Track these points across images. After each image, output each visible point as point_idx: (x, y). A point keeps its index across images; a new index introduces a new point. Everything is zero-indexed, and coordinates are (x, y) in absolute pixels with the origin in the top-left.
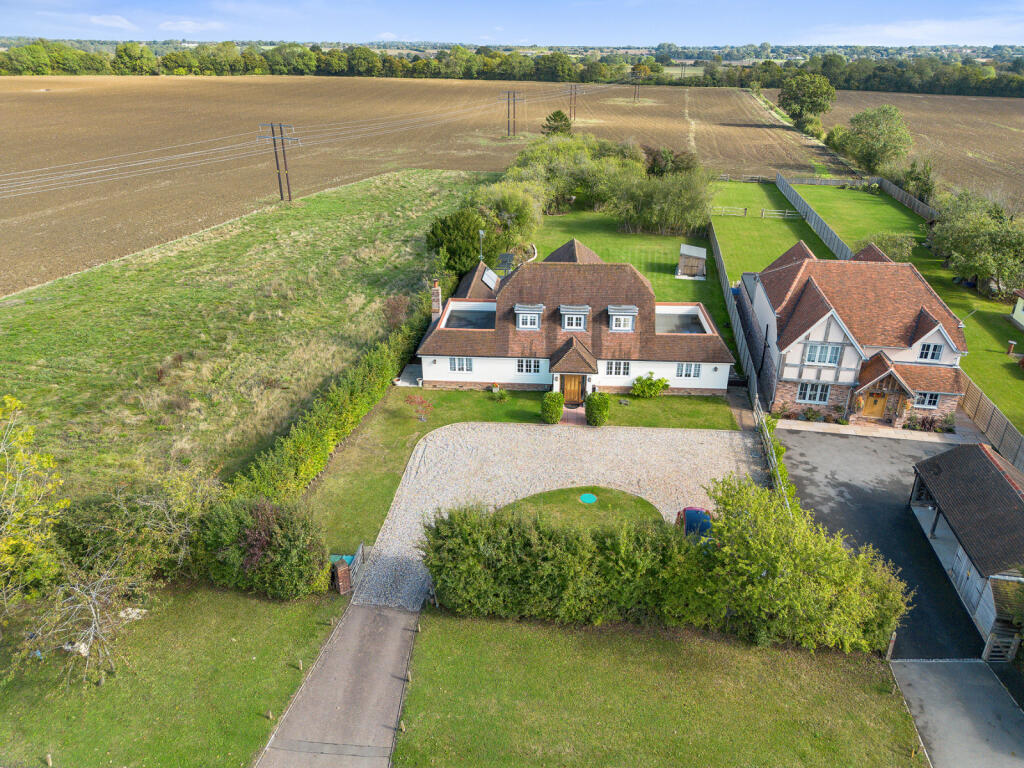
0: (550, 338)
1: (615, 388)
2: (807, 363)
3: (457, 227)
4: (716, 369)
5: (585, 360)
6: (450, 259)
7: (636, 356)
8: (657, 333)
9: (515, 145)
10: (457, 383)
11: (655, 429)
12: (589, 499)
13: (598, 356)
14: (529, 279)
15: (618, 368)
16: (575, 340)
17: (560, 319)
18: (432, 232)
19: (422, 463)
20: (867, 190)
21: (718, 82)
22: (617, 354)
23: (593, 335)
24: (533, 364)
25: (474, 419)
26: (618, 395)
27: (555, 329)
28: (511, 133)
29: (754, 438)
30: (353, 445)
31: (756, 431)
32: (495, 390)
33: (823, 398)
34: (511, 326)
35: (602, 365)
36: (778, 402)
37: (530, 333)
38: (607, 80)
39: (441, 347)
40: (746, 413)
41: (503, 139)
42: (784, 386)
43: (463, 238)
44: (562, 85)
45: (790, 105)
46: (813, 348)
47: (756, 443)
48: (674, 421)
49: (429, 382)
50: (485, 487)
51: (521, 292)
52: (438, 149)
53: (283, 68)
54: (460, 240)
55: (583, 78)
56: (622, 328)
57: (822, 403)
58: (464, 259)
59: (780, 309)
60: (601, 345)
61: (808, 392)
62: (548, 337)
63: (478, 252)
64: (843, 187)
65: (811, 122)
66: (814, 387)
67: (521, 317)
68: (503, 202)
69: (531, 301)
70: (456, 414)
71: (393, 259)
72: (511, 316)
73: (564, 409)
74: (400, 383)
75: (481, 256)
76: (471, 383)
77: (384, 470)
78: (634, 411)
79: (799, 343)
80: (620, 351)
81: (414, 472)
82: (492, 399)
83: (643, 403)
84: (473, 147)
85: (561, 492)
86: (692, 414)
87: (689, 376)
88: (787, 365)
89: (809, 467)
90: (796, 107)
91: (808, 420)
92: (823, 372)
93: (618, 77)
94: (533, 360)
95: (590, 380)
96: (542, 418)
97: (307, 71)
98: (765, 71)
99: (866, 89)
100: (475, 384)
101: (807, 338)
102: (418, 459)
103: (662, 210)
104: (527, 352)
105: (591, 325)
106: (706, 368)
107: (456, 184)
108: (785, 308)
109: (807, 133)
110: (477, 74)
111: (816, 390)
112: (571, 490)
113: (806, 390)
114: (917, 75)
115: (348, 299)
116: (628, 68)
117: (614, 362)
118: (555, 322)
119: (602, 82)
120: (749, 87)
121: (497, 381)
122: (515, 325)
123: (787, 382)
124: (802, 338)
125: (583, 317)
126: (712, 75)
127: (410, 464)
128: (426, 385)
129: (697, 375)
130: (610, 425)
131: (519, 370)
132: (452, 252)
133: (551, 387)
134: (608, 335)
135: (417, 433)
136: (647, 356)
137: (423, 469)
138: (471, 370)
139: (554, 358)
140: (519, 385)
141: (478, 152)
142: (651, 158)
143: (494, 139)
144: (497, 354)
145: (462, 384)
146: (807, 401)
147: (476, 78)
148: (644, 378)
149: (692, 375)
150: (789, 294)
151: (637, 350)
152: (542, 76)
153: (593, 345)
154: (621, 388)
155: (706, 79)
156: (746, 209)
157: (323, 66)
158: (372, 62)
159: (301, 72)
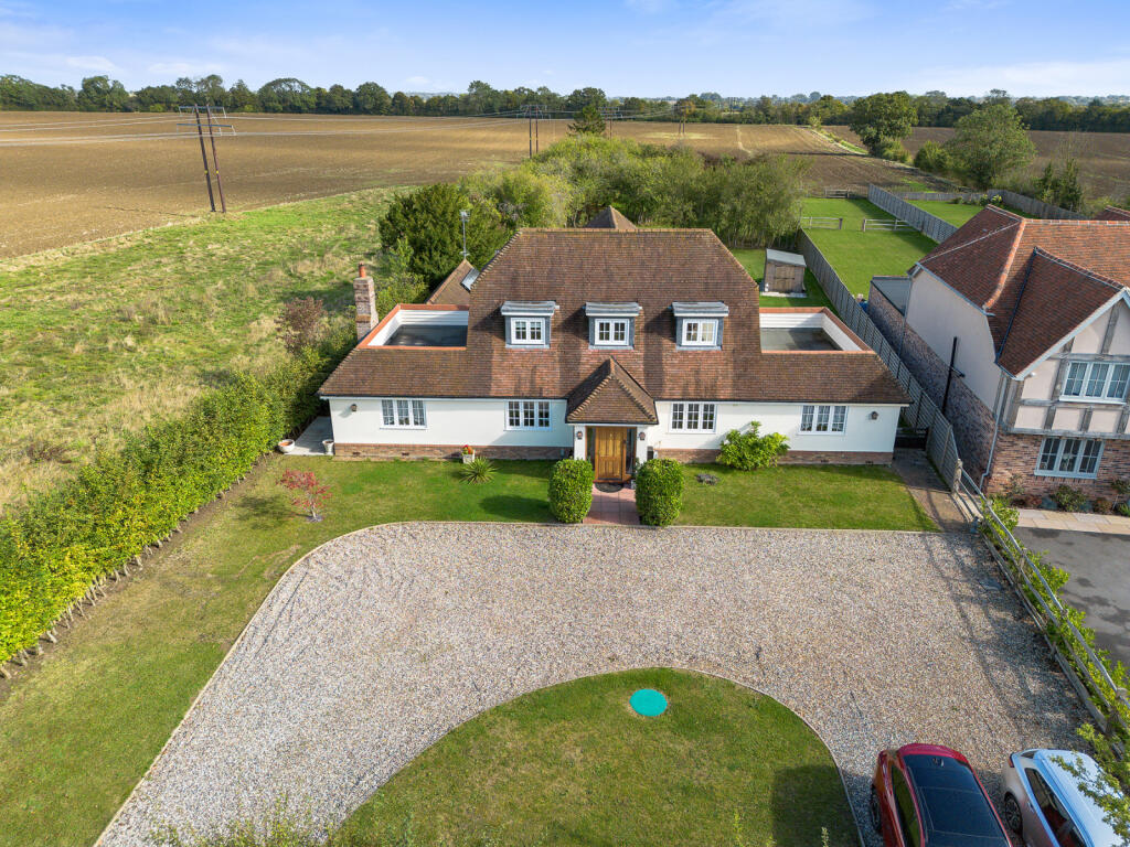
0: (568, 361)
1: (689, 452)
2: (1063, 398)
3: (426, 209)
4: (874, 416)
5: (632, 399)
6: (415, 255)
7: (727, 392)
8: (763, 352)
10: (397, 447)
11: (774, 531)
12: (650, 703)
13: (657, 395)
14: (530, 258)
15: (693, 417)
16: (613, 364)
17: (587, 329)
18: (390, 219)
19: (285, 616)
21: (773, 120)
22: (691, 390)
23: (646, 357)
24: (536, 411)
25: (418, 515)
26: (692, 465)
27: (577, 346)
29: (972, 546)
30: (149, 575)
31: (974, 534)
32: (469, 460)
33: (1087, 466)
34: (496, 341)
35: (664, 411)
36: (1002, 475)
37: (532, 354)
39: (364, 380)
40: (938, 497)
42: (1013, 444)
43: (435, 225)
45: (864, 128)
46: (1078, 367)
47: (979, 558)
48: (806, 513)
49: (346, 447)
50: (411, 677)
51: (514, 280)
53: (277, 104)
54: (430, 227)
56: (699, 342)
57: (1086, 475)
58: (436, 256)
59: (992, 302)
60: (661, 373)
61: (1060, 455)
62: (564, 361)
63: (460, 247)
64: (956, 202)
65: (890, 146)
66: (1072, 444)
67: (513, 324)
68: (506, 187)
69: (534, 297)
70: (385, 505)
71: (344, 273)
72: (495, 324)
73: (595, 491)
74: (292, 449)
75: (465, 253)
76: (423, 447)
77: (195, 634)
78: (727, 495)
79: (1050, 359)
80: (698, 383)
81: (258, 640)
82: (459, 475)
83: (741, 479)
85: (587, 685)
86: (839, 500)
87: (825, 428)
88: (1023, 403)
89: (1112, 611)
90: (872, 131)
91: (1061, 508)
92: (1095, 415)
93: (659, 114)
94: (536, 403)
95: (643, 437)
96: (549, 512)
98: (825, 107)
99: (938, 125)
100: (432, 448)
101: (1067, 348)
102: (276, 608)
103: (734, 210)
104: (525, 390)
105: (642, 336)
106: (856, 414)
108: (1000, 301)
109: (887, 158)
111: (1075, 452)
112: (609, 680)
113: (1055, 451)
115: (255, 323)
117: (686, 404)
118: (576, 332)
120: (807, 123)
121: (470, 443)
122: (504, 339)
123: (1020, 436)
124: (1056, 349)
125: (627, 323)
127: (256, 619)
128: (340, 453)
129: (839, 427)
130: (684, 523)
131: (511, 423)
132: (418, 247)
133: (571, 452)
134: (674, 356)
135: (293, 548)
136: (749, 392)
137: (281, 634)
138: (422, 423)
139: (575, 397)
140: (513, 449)
144: (470, 393)
145: (407, 450)
146: (1056, 472)
148: (742, 433)
149: (830, 426)
150: (1004, 279)
151: (729, 382)
153: (647, 374)
154: (699, 452)
155: (758, 115)
156: (841, 220)
157: (324, 103)
158: (380, 99)
159: (298, 110)
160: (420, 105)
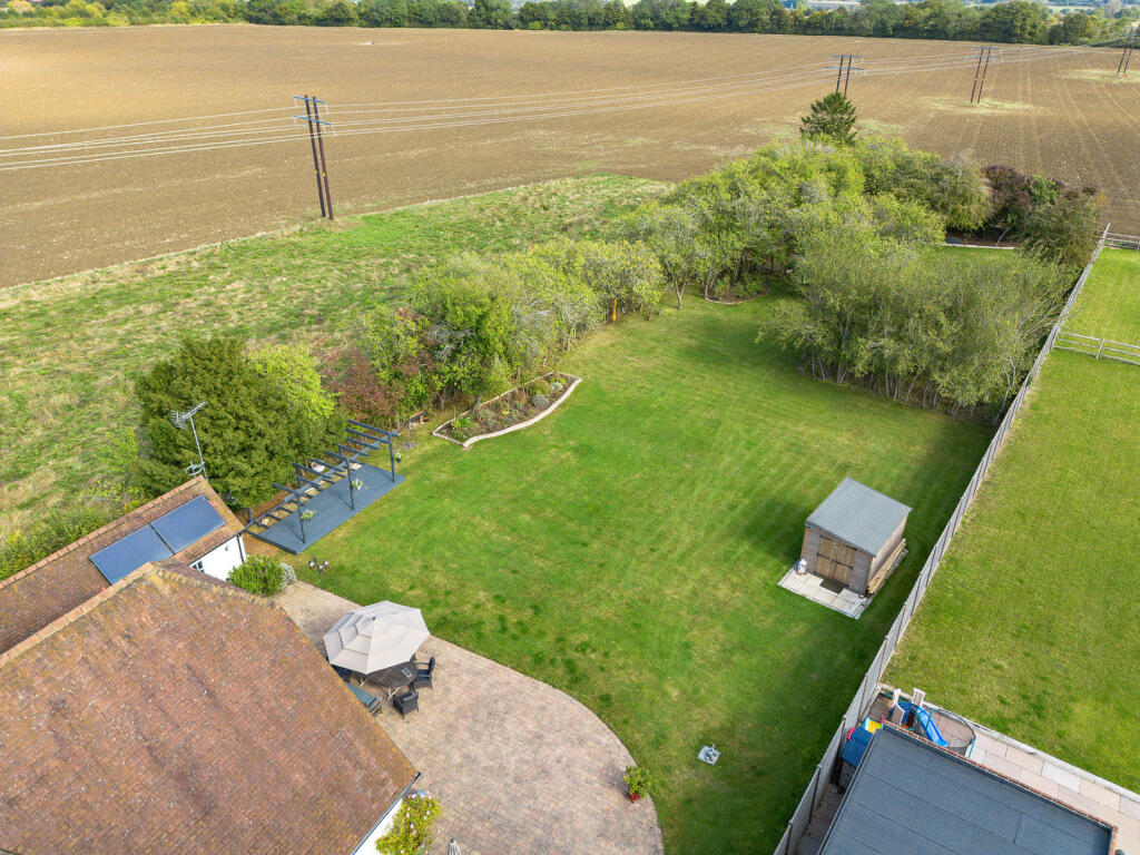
38: (1093, 42)
52: (698, 141)
55: (1056, 36)
93: (1113, 37)
97: (677, 25)
110: (894, 30)
119: (1084, 44)
147: (890, 36)
152: (988, 35)
157: (697, 19)
158: (757, 14)
159: (668, 27)
160: (800, 22)
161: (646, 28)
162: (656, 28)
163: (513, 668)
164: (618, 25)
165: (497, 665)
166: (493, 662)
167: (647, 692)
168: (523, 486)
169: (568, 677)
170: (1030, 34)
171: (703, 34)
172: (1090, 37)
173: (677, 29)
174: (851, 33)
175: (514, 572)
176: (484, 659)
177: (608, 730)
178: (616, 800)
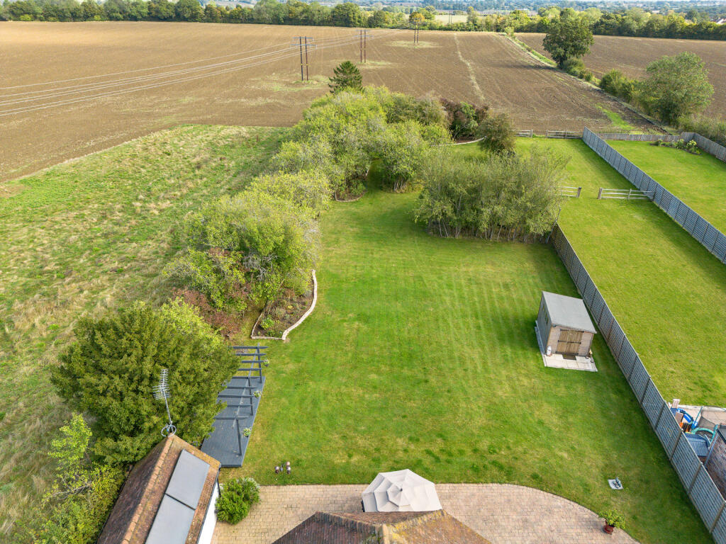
9: (307, 91)
20: (683, 147)
21: (479, 27)
28: (305, 77)
38: (389, 26)
41: (297, 84)
44: (354, 29)
45: (555, 48)
52: (229, 96)
53: (119, 15)
55: (372, 23)
64: (657, 144)
65: (575, 64)
84: (265, 94)
90: (560, 51)
93: (399, 23)
97: (140, 17)
98: (516, 19)
107: (233, 147)
110: (284, 20)
114: (635, 22)
116: (407, 17)
119: (386, 27)
120: (503, 31)
126: (474, 22)
141: (269, 101)
142: (452, 114)
143: (288, 84)
147: (283, 24)
152: (337, 22)
155: (468, 25)
156: (580, 189)
157: (154, 13)
158: (195, 10)
159: (134, 19)
160: (225, 15)
161: (117, 19)
162: (125, 19)
163: (466, 483)
164: (96, 17)
165: (455, 485)
166: (451, 485)
167: (552, 461)
168: (350, 355)
169: (503, 473)
170: (359, 22)
171: (159, 23)
172: (388, 24)
173: (141, 20)
174: (259, 22)
175: (404, 417)
176: (442, 485)
177: (555, 496)
178: (602, 538)
